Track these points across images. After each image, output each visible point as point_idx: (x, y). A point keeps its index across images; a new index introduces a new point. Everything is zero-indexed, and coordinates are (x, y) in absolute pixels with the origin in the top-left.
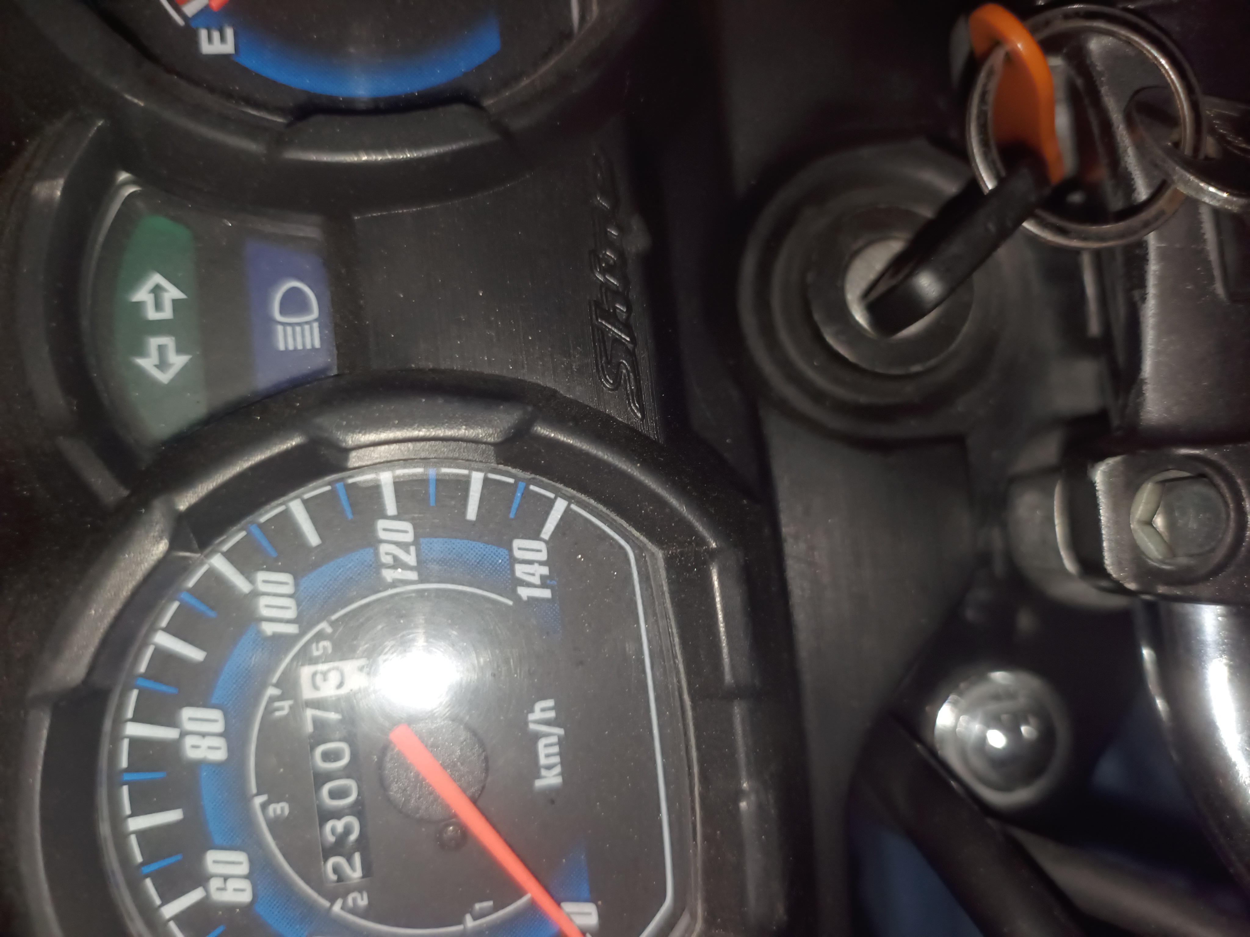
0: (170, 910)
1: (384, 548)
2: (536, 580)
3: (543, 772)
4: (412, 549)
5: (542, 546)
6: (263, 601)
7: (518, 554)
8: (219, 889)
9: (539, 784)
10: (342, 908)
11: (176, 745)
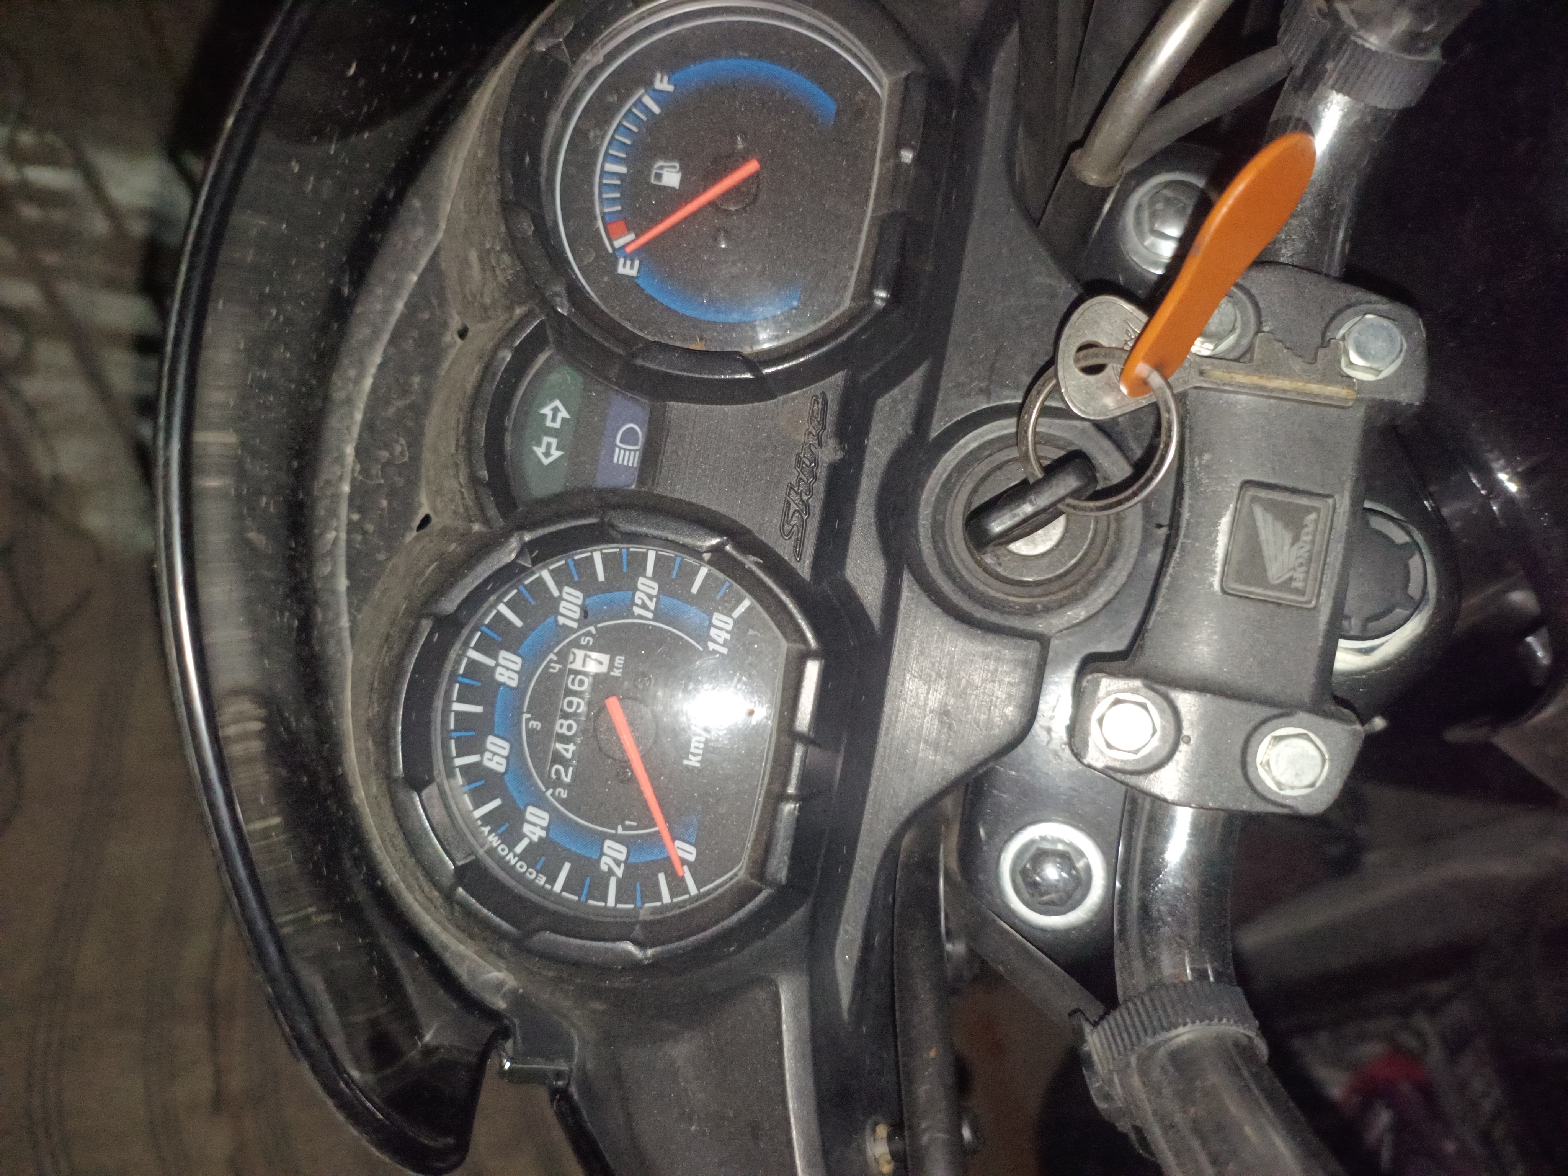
0: (459, 762)
1: (638, 594)
2: (721, 641)
3: (691, 757)
4: (655, 600)
5: (731, 621)
6: (563, 604)
7: (715, 622)
8: (489, 759)
9: (686, 762)
10: (552, 795)
11: (492, 670)
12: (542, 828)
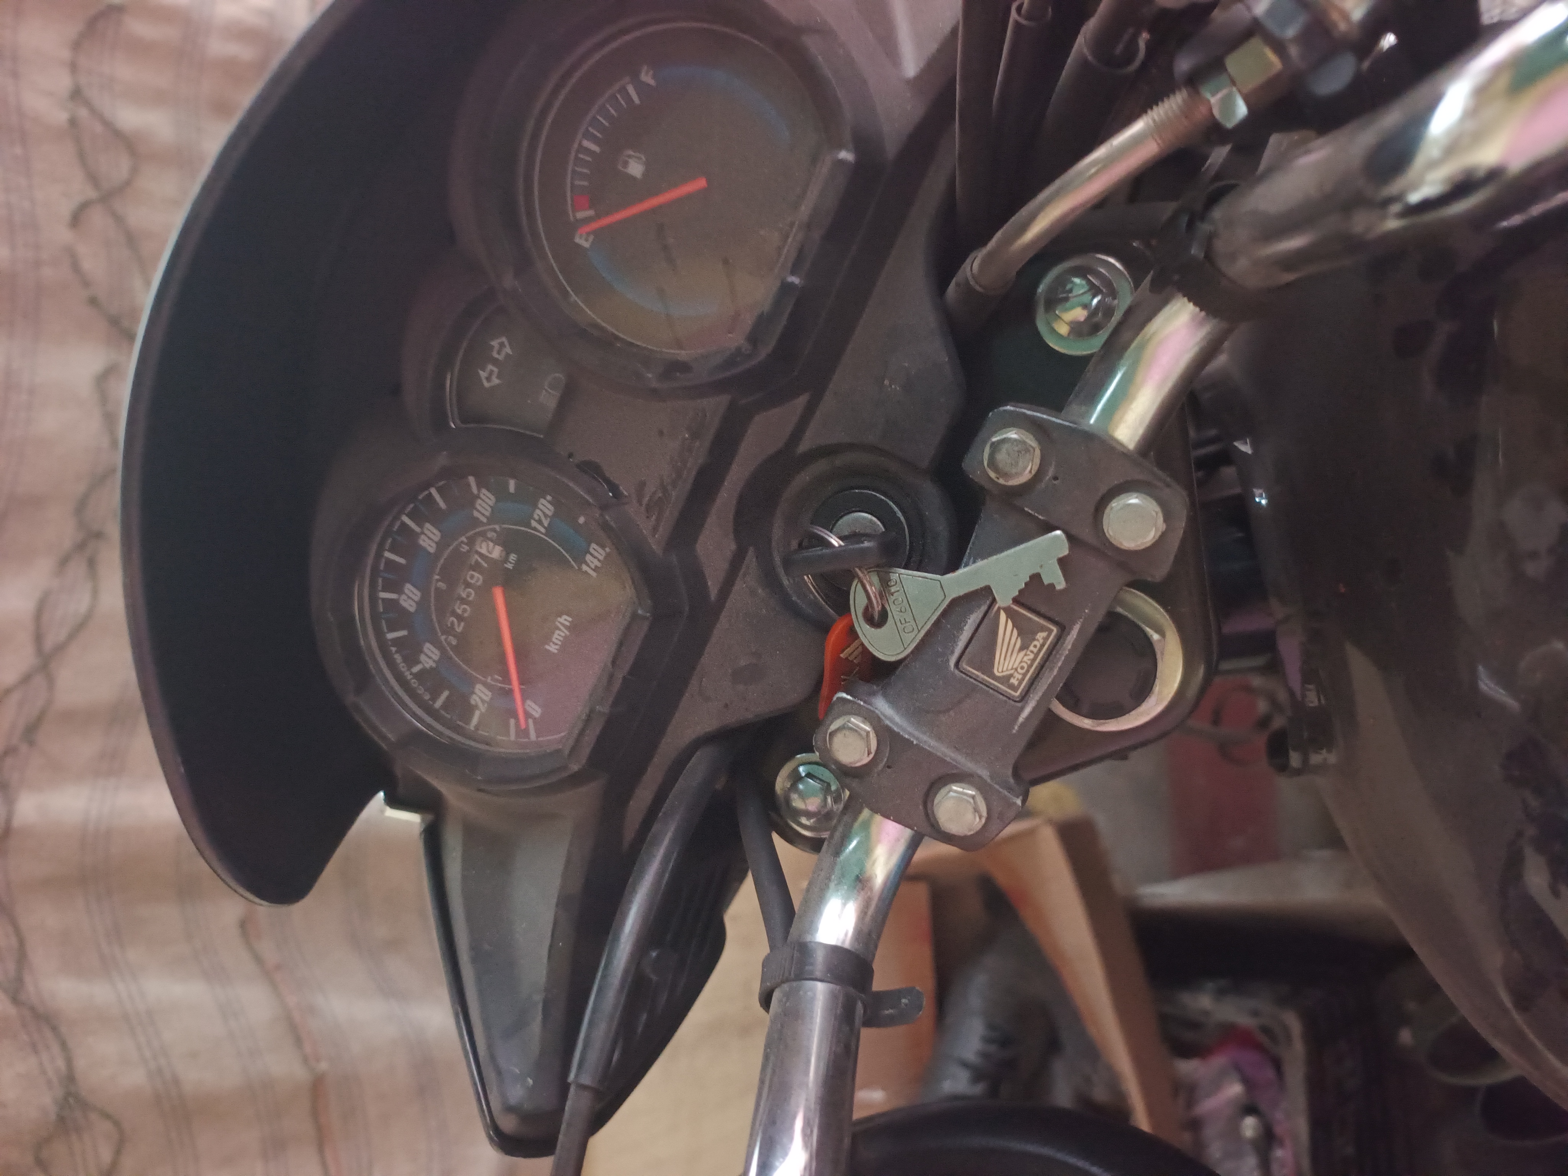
0: (383, 595)
1: (538, 512)
2: (592, 566)
3: (551, 644)
4: (549, 519)
5: (603, 553)
6: (479, 501)
7: (592, 550)
8: (404, 600)
9: (547, 647)
10: (445, 639)
11: (417, 535)
12: (434, 661)
